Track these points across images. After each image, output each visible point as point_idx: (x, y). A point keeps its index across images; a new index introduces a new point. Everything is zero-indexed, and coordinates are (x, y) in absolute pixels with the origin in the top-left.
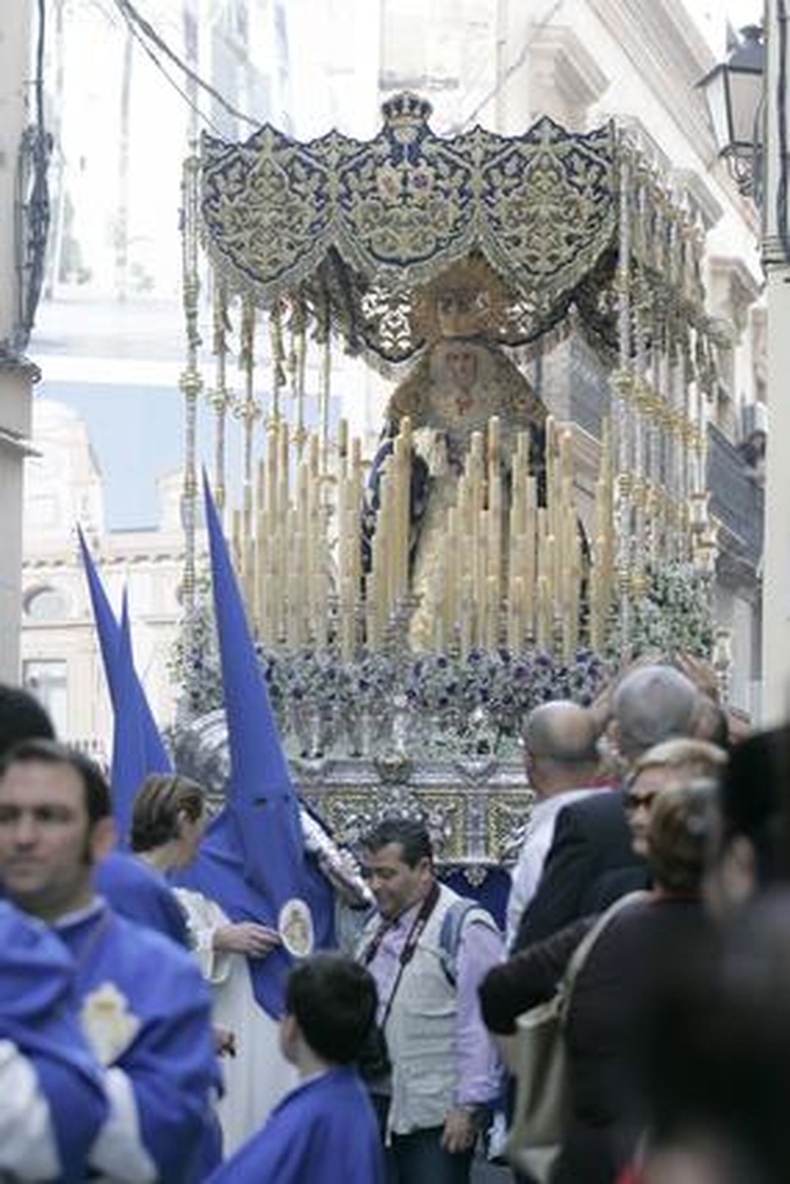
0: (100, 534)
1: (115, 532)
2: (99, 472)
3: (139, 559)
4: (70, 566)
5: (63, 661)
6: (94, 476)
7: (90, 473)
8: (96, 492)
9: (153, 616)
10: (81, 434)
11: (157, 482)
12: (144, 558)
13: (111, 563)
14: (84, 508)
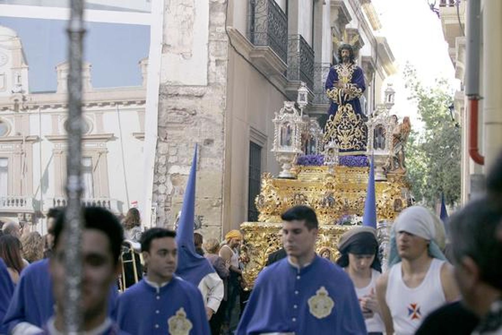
0: (26, 94)
1: (34, 93)
2: (26, 64)
3: (46, 107)
4: (11, 110)
5: (7, 158)
6: (24, 65)
7: (22, 63)
8: (25, 73)
9: (52, 136)
10: (17, 43)
11: (56, 68)
12: (49, 106)
13: (31, 109)
14: (19, 81)
